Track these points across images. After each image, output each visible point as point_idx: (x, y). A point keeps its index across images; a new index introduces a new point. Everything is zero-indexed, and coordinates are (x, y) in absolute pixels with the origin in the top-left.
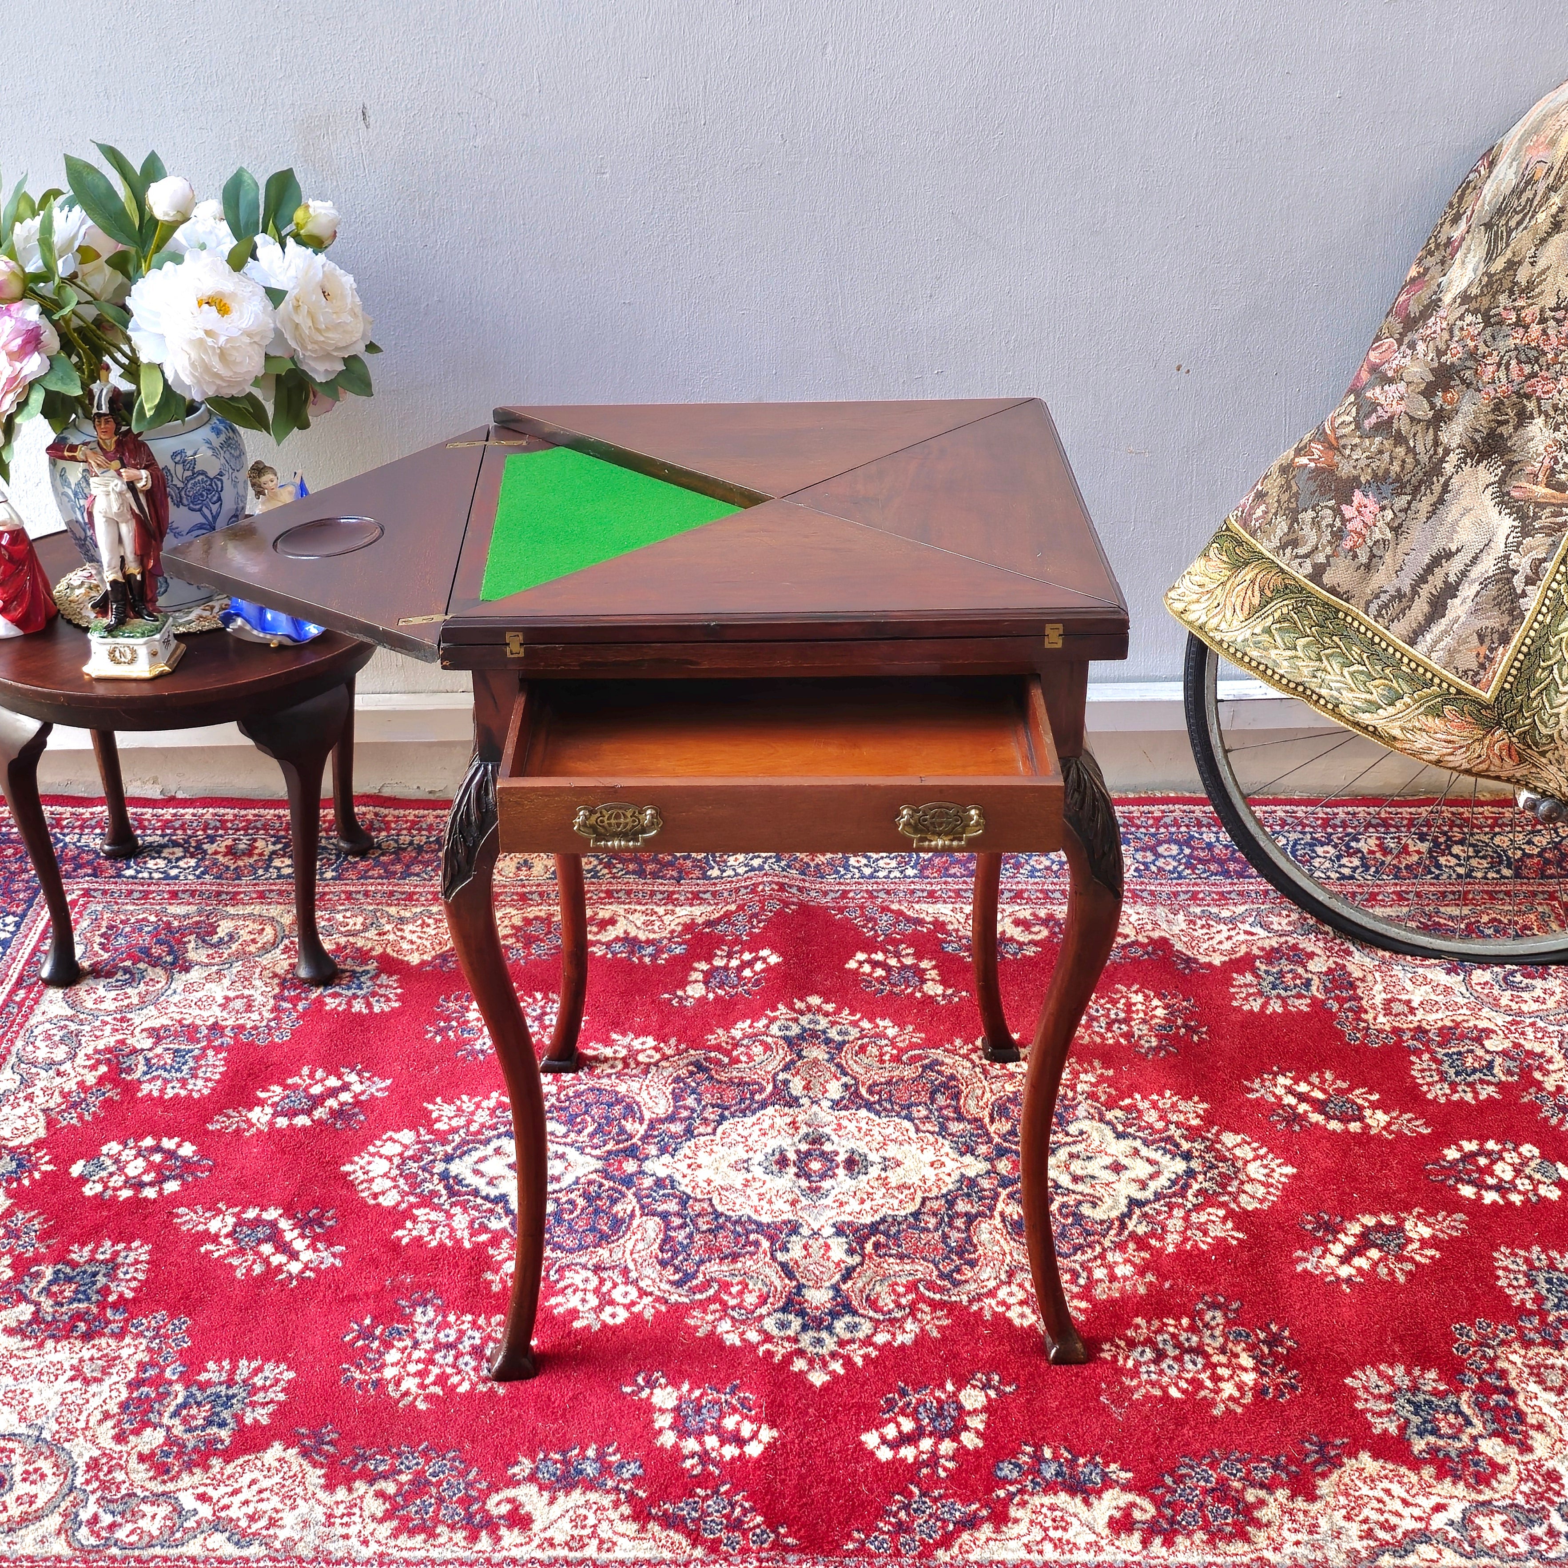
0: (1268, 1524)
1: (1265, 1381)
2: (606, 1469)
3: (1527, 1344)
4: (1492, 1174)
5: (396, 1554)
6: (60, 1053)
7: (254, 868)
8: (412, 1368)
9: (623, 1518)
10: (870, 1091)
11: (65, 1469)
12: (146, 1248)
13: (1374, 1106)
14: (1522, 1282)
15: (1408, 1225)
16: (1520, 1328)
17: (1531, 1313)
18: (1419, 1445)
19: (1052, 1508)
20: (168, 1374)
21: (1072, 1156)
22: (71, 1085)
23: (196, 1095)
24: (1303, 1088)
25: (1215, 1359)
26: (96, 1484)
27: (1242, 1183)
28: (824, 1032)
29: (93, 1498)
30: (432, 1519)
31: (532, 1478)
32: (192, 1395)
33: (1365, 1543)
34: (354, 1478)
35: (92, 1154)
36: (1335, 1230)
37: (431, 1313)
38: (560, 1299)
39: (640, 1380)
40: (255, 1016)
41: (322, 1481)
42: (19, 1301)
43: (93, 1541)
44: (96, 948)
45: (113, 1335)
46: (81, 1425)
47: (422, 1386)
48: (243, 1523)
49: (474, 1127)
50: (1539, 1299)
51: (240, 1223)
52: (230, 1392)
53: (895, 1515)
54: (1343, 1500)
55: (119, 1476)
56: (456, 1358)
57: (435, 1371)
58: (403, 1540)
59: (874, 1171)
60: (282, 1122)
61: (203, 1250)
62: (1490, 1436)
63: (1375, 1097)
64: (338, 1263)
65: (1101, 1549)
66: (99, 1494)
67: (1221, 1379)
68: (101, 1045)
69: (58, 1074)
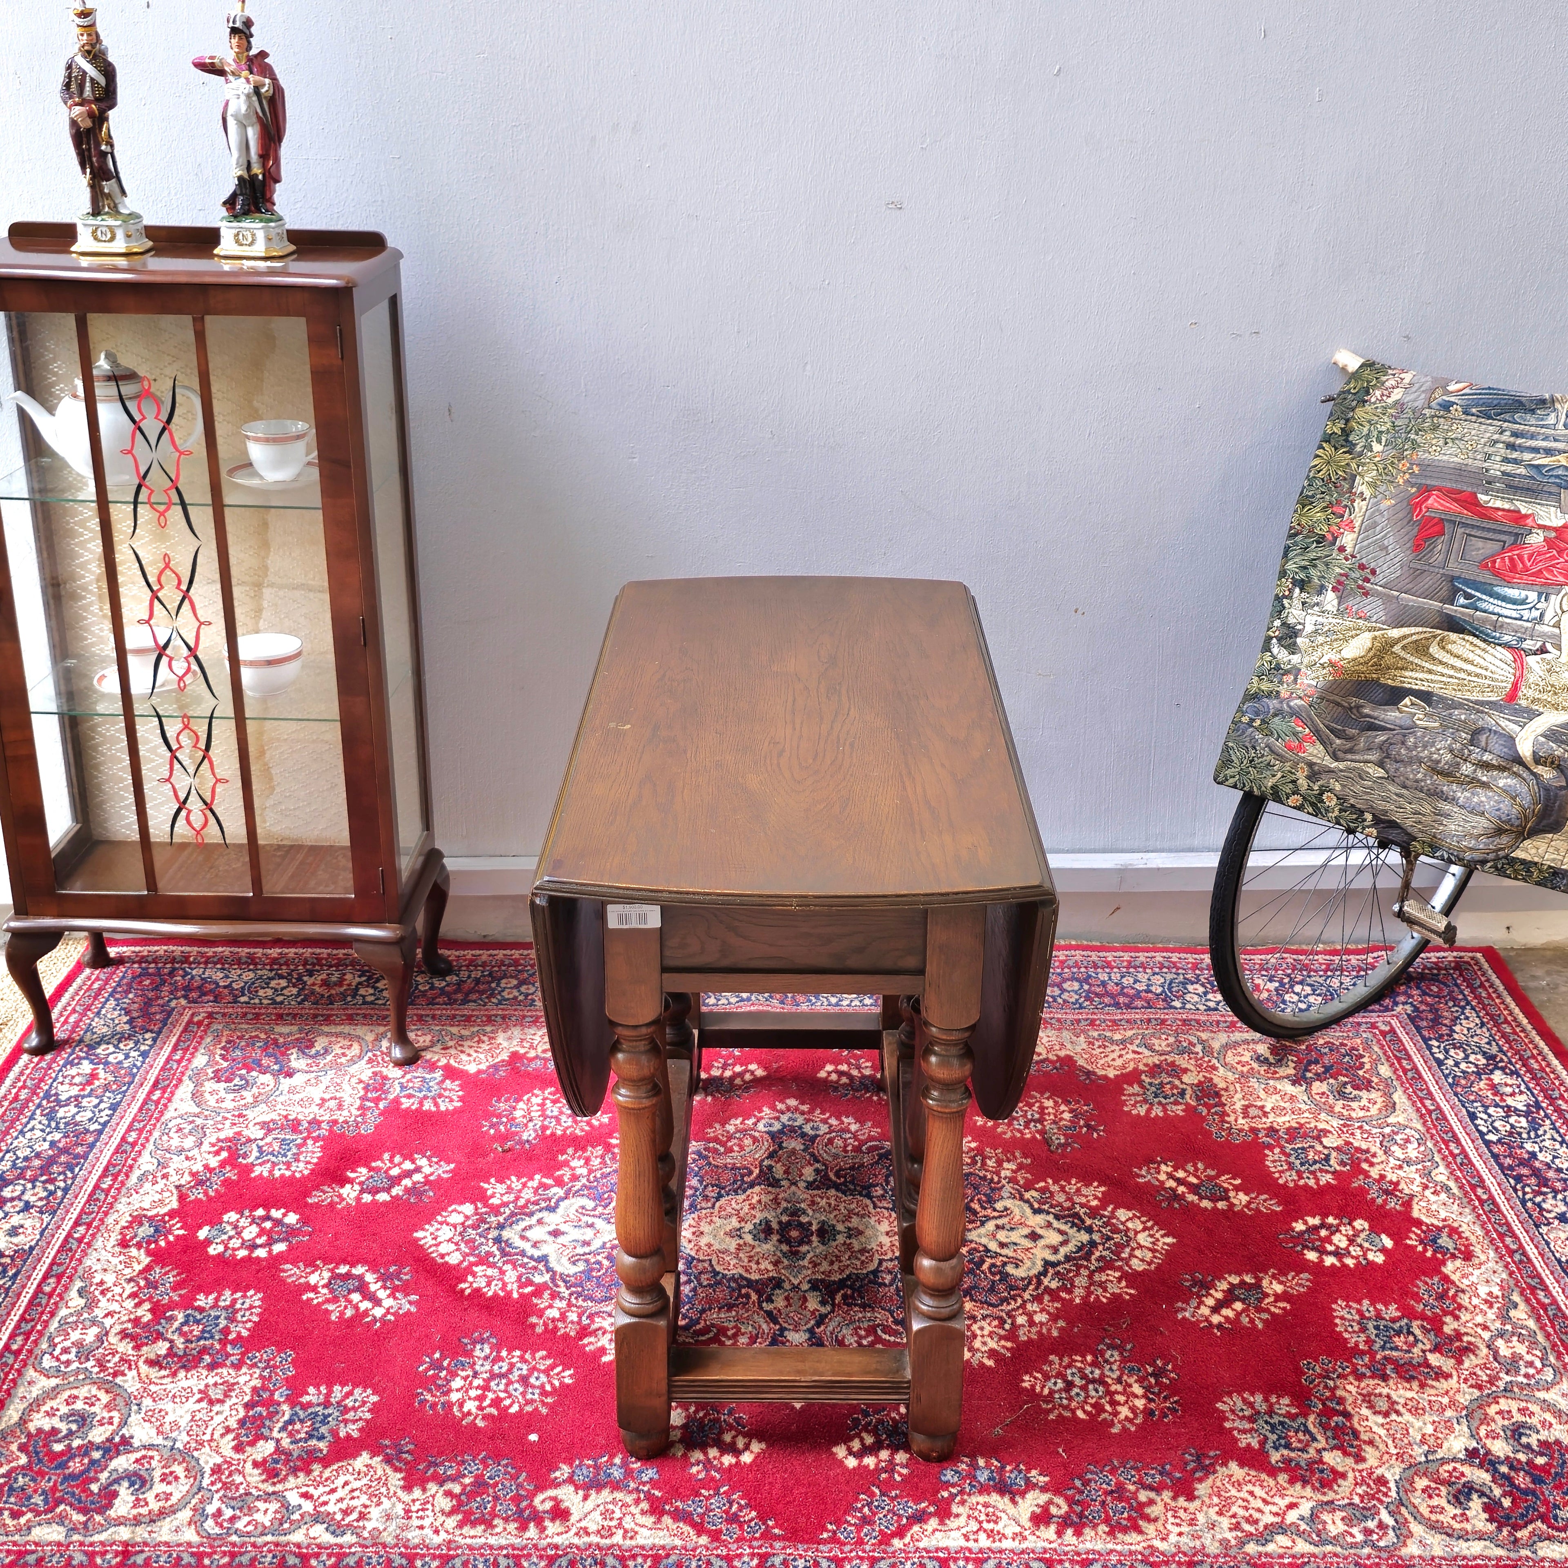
0: (1156, 1520)
1: (1152, 1406)
2: (629, 1473)
3: (1360, 1377)
4: (1331, 1243)
5: (461, 1541)
6: (189, 1142)
7: (343, 996)
8: (473, 1393)
9: (643, 1513)
10: (837, 1175)
11: (194, 1472)
12: (260, 1295)
13: (1237, 1189)
14: (1356, 1328)
15: (1265, 1283)
16: (1354, 1365)
17: (1363, 1353)
18: (1275, 1457)
19: (986, 1505)
20: (277, 1396)
21: (998, 1227)
22: (198, 1167)
23: (298, 1175)
24: (1181, 1174)
25: (1113, 1388)
26: (219, 1485)
27: (1133, 1249)
28: (800, 1127)
29: (217, 1496)
30: (490, 1513)
31: (570, 1480)
32: (296, 1414)
33: (1234, 1534)
34: (428, 1480)
35: (215, 1220)
36: (1208, 1286)
37: (487, 1350)
38: (592, 1339)
40: (345, 1113)
41: (402, 1483)
42: (157, 1339)
43: (218, 1530)
44: (218, 1058)
45: (233, 1365)
46: (207, 1437)
47: (480, 1408)
48: (339, 1517)
49: (521, 1202)
50: (1369, 1342)
51: (335, 1277)
52: (326, 1412)
53: (860, 1510)
54: (1216, 1500)
55: (238, 1479)
56: (507, 1385)
57: (491, 1395)
58: (467, 1530)
59: (841, 1239)
60: (367, 1198)
61: (304, 1297)
62: (1332, 1449)
63: (1238, 1182)
64: (413, 1309)
65: (1025, 1538)
66: (222, 1493)
67: (1119, 1404)
68: (222, 1136)
69: (187, 1158)
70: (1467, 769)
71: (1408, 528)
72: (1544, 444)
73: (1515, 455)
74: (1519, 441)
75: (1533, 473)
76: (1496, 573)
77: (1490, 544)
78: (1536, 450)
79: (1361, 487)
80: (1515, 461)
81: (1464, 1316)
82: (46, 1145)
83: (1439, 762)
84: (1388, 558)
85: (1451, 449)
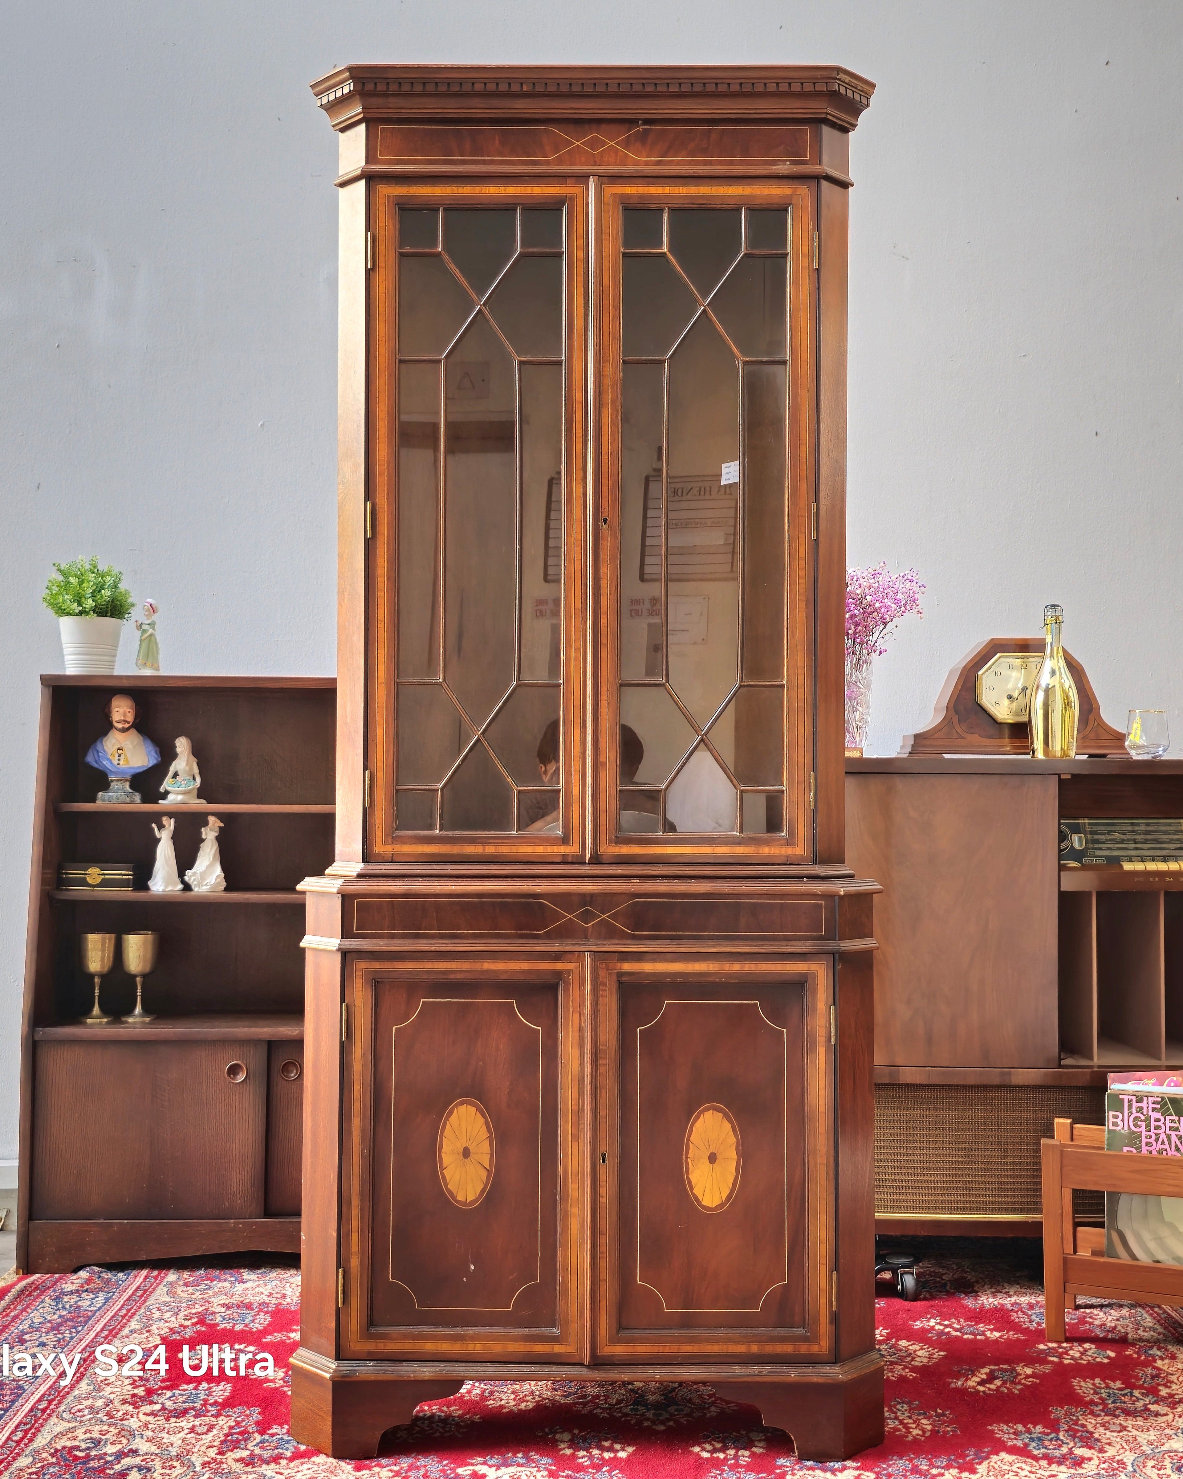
1: (937, 1428)
3: (1096, 1415)
4: (1067, 1355)
6: (167, 1315)
12: (229, 1385)
13: (992, 1330)
14: (1092, 1392)
15: (1018, 1369)
16: (1091, 1409)
17: (1097, 1404)
18: (1036, 1452)
20: (249, 1430)
22: (175, 1326)
23: (254, 1329)
24: (946, 1323)
25: (905, 1421)
26: (208, 1469)
27: (913, 1357)
31: (484, 1463)
32: (265, 1438)
34: (373, 1467)
36: (973, 1372)
39: (547, 1430)
40: (288, 1301)
41: (351, 1468)
42: (151, 1403)
44: (185, 1277)
45: (212, 1415)
46: (196, 1449)
50: (1102, 1399)
52: (289, 1438)
55: (223, 1466)
61: (265, 1385)
62: (1079, 1447)
68: (194, 1311)
69: (166, 1322)
81: (1174, 1387)
82: (56, 1317)
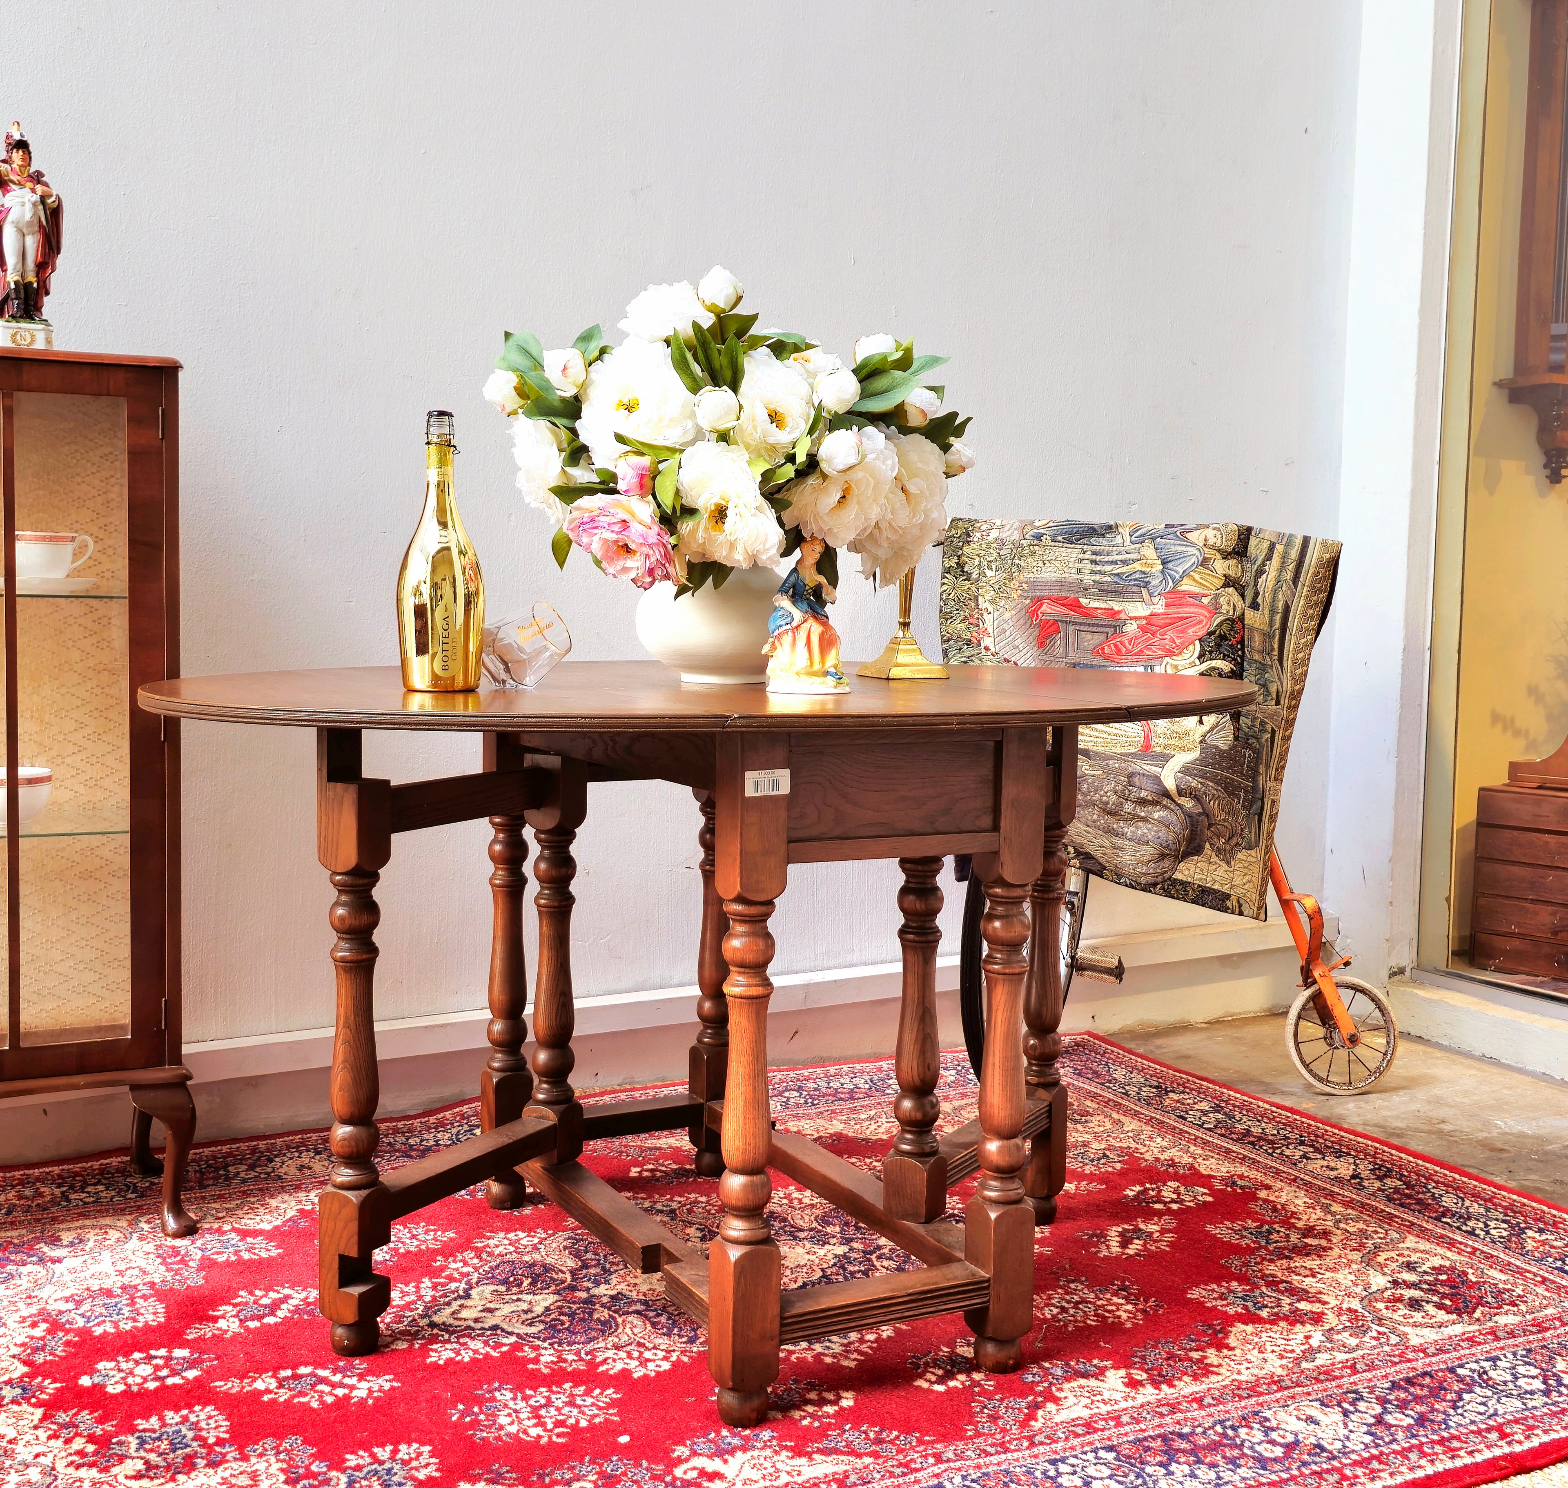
0: (1220, 1365)
1: (1143, 1307)
2: (746, 1438)
7: (54, 1202)
8: (528, 1423)
9: (790, 1458)
14: (1237, 1236)
15: (1142, 1227)
16: (1258, 1256)
17: (1258, 1249)
18: (1265, 1316)
19: (1081, 1386)
20: (314, 1468)
22: (21, 1339)
23: (153, 1323)
25: (1099, 1304)
31: (696, 1453)
32: (352, 1475)
33: (1285, 1360)
35: (90, 1371)
36: (1102, 1237)
37: (509, 1393)
40: (156, 1275)
45: (236, 1459)
47: (547, 1431)
49: (428, 1298)
50: (1255, 1242)
51: (283, 1379)
52: (386, 1467)
53: (982, 1412)
54: (1249, 1345)
57: (548, 1420)
60: (254, 1324)
61: (265, 1399)
62: (1298, 1301)
64: (396, 1384)
65: (1134, 1397)
67: (1114, 1310)
70: (1128, 807)
71: (1030, 630)
72: (1120, 557)
73: (1099, 568)
74: (1098, 558)
75: (1116, 579)
76: (1107, 658)
77: (1096, 636)
78: (1114, 563)
79: (984, 604)
80: (1100, 572)
81: (1303, 1216)
83: (1108, 803)
84: (1022, 654)
85: (1049, 568)
